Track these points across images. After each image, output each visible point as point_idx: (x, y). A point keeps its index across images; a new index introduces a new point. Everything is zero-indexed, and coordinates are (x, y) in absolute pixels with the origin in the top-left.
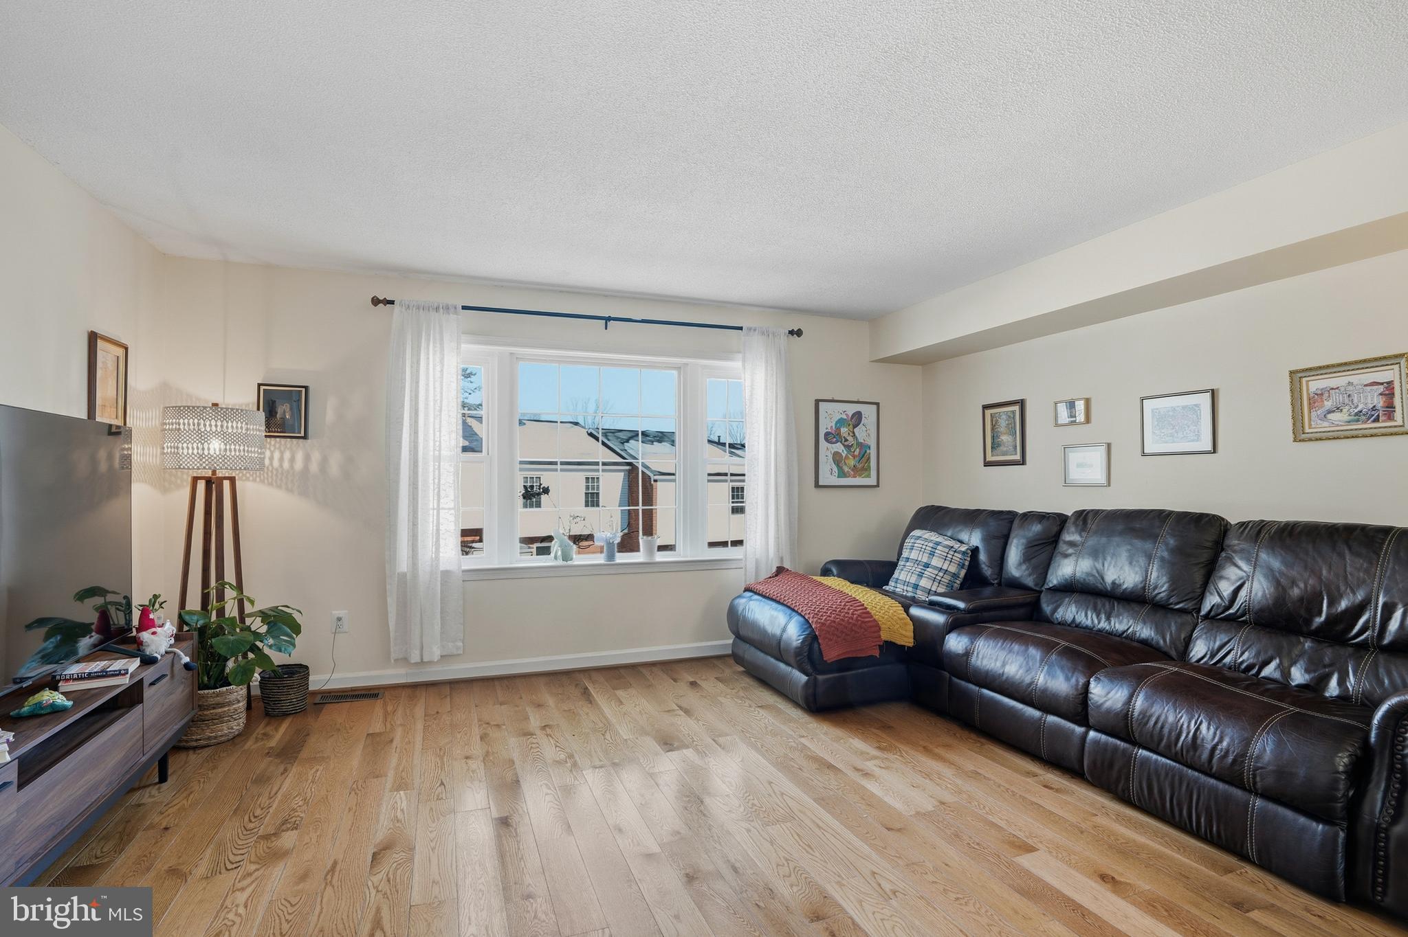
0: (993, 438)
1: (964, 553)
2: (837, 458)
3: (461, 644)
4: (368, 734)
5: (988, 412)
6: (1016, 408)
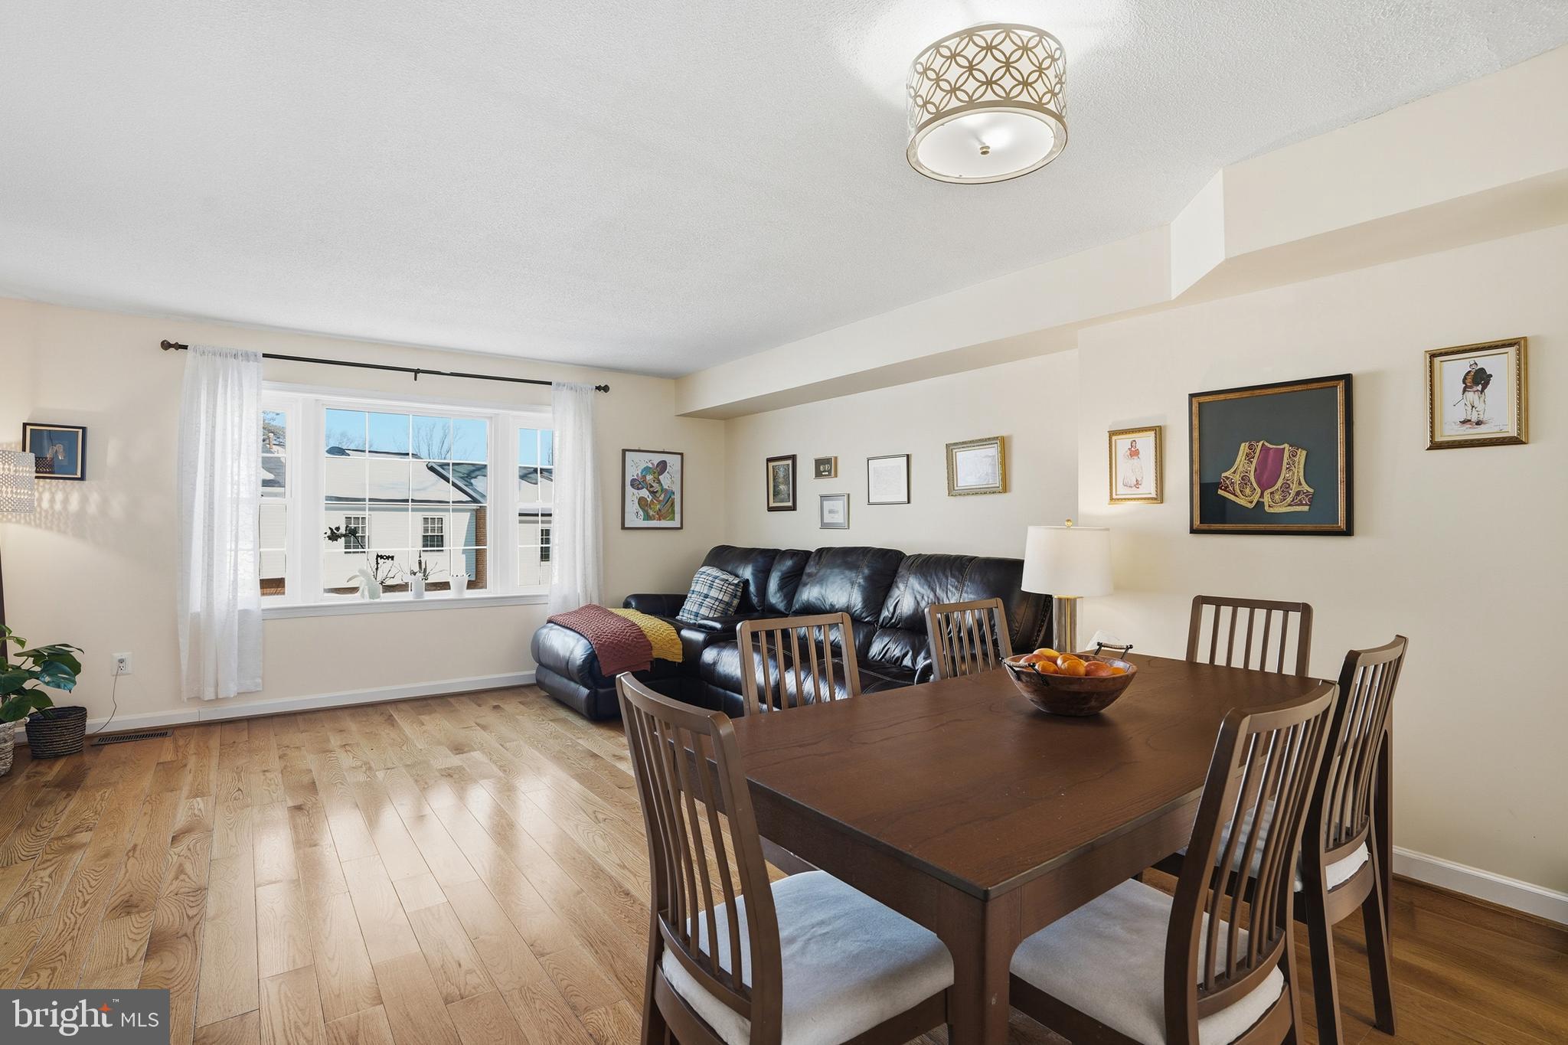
0: (774, 486)
1: (736, 585)
2: (642, 502)
3: (260, 681)
4: (158, 763)
5: (771, 464)
6: (790, 462)
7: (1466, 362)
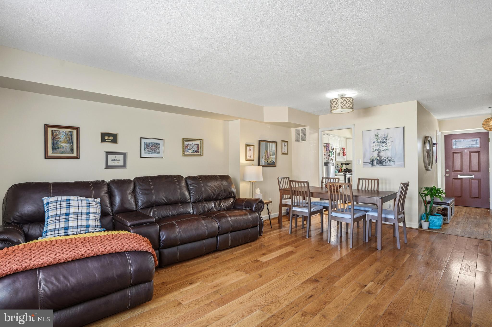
0: (53, 143)
5: (50, 129)
6: (74, 131)
7: (284, 143)
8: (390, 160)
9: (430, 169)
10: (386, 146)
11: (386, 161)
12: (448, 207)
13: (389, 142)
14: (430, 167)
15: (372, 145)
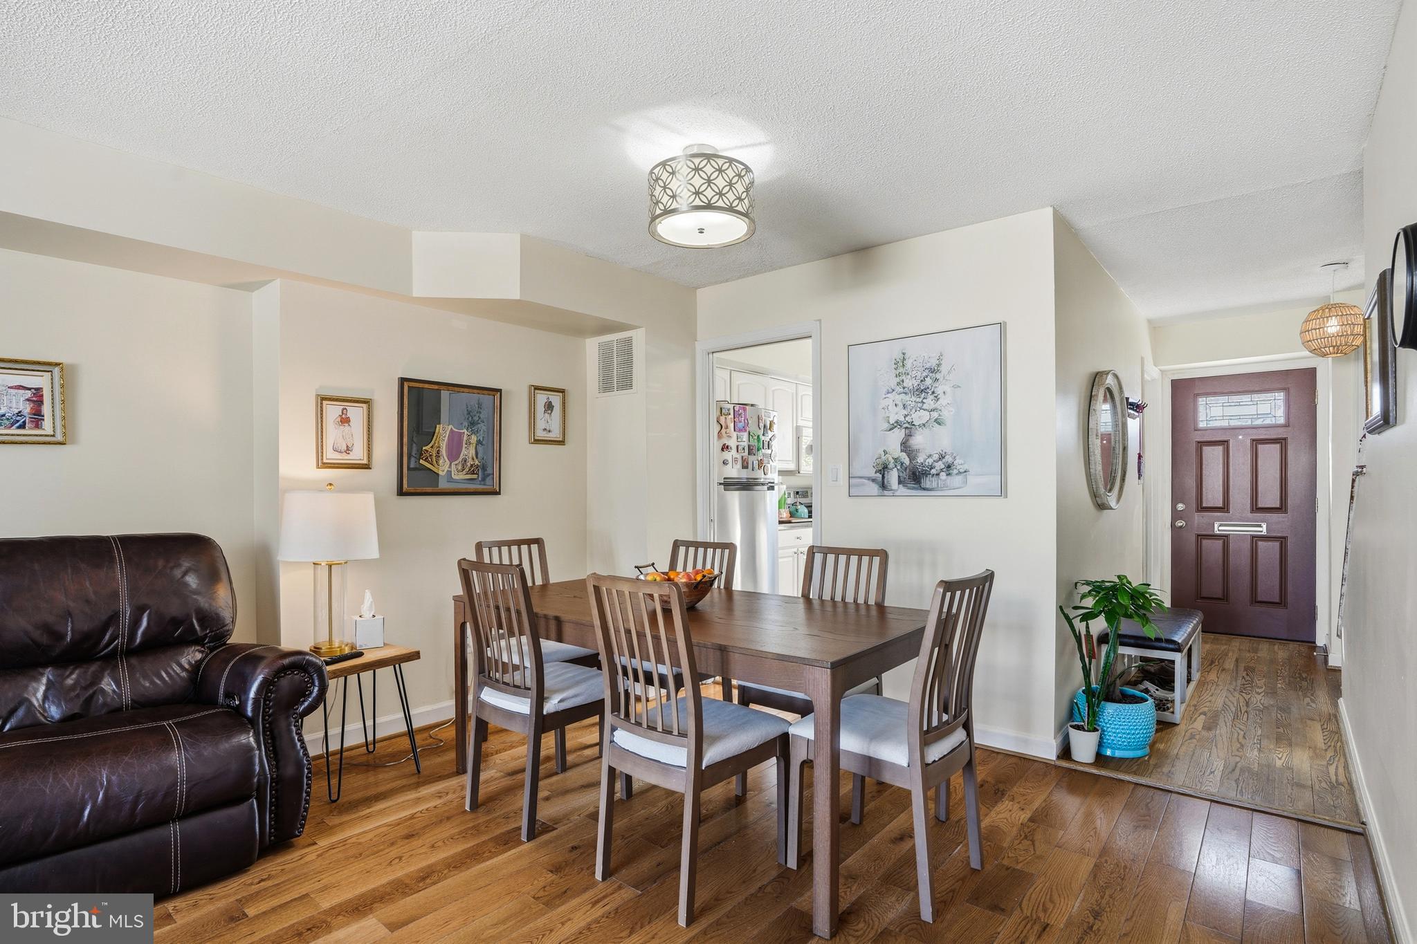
7: (545, 397)
8: (949, 467)
9: (1113, 504)
10: (933, 406)
11: (933, 471)
12: (1179, 659)
13: (947, 388)
14: (1112, 500)
15: (884, 403)
